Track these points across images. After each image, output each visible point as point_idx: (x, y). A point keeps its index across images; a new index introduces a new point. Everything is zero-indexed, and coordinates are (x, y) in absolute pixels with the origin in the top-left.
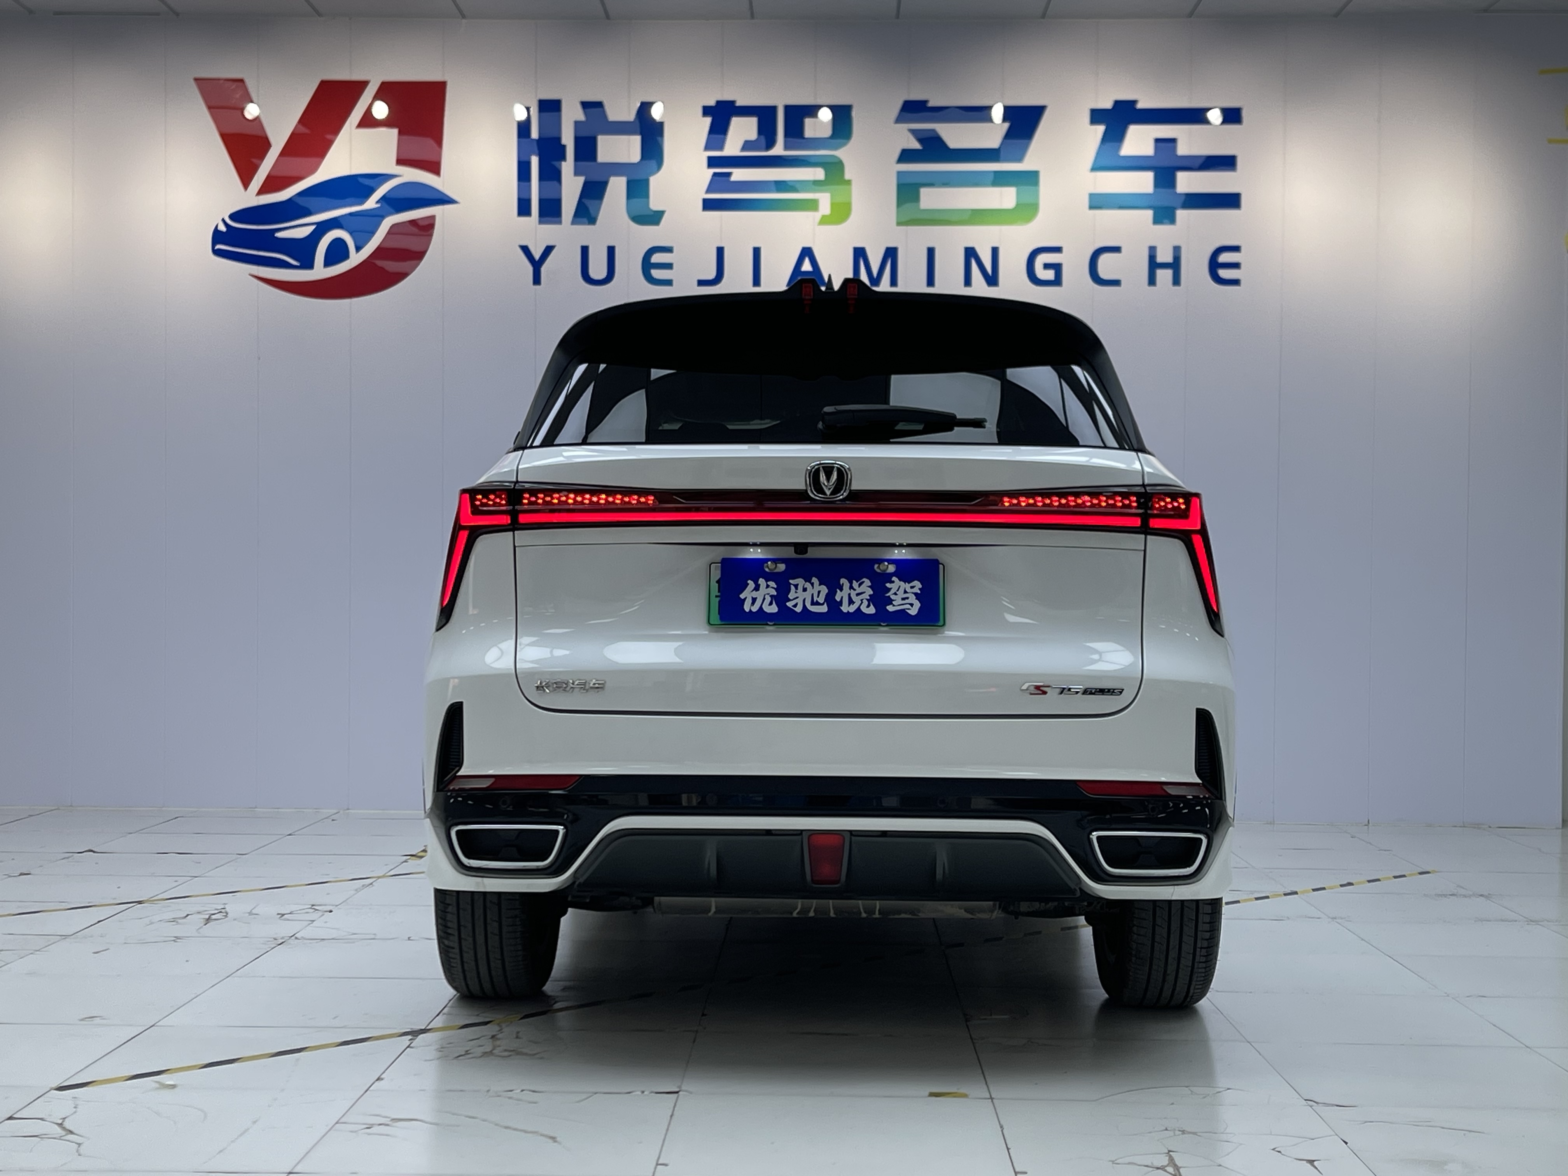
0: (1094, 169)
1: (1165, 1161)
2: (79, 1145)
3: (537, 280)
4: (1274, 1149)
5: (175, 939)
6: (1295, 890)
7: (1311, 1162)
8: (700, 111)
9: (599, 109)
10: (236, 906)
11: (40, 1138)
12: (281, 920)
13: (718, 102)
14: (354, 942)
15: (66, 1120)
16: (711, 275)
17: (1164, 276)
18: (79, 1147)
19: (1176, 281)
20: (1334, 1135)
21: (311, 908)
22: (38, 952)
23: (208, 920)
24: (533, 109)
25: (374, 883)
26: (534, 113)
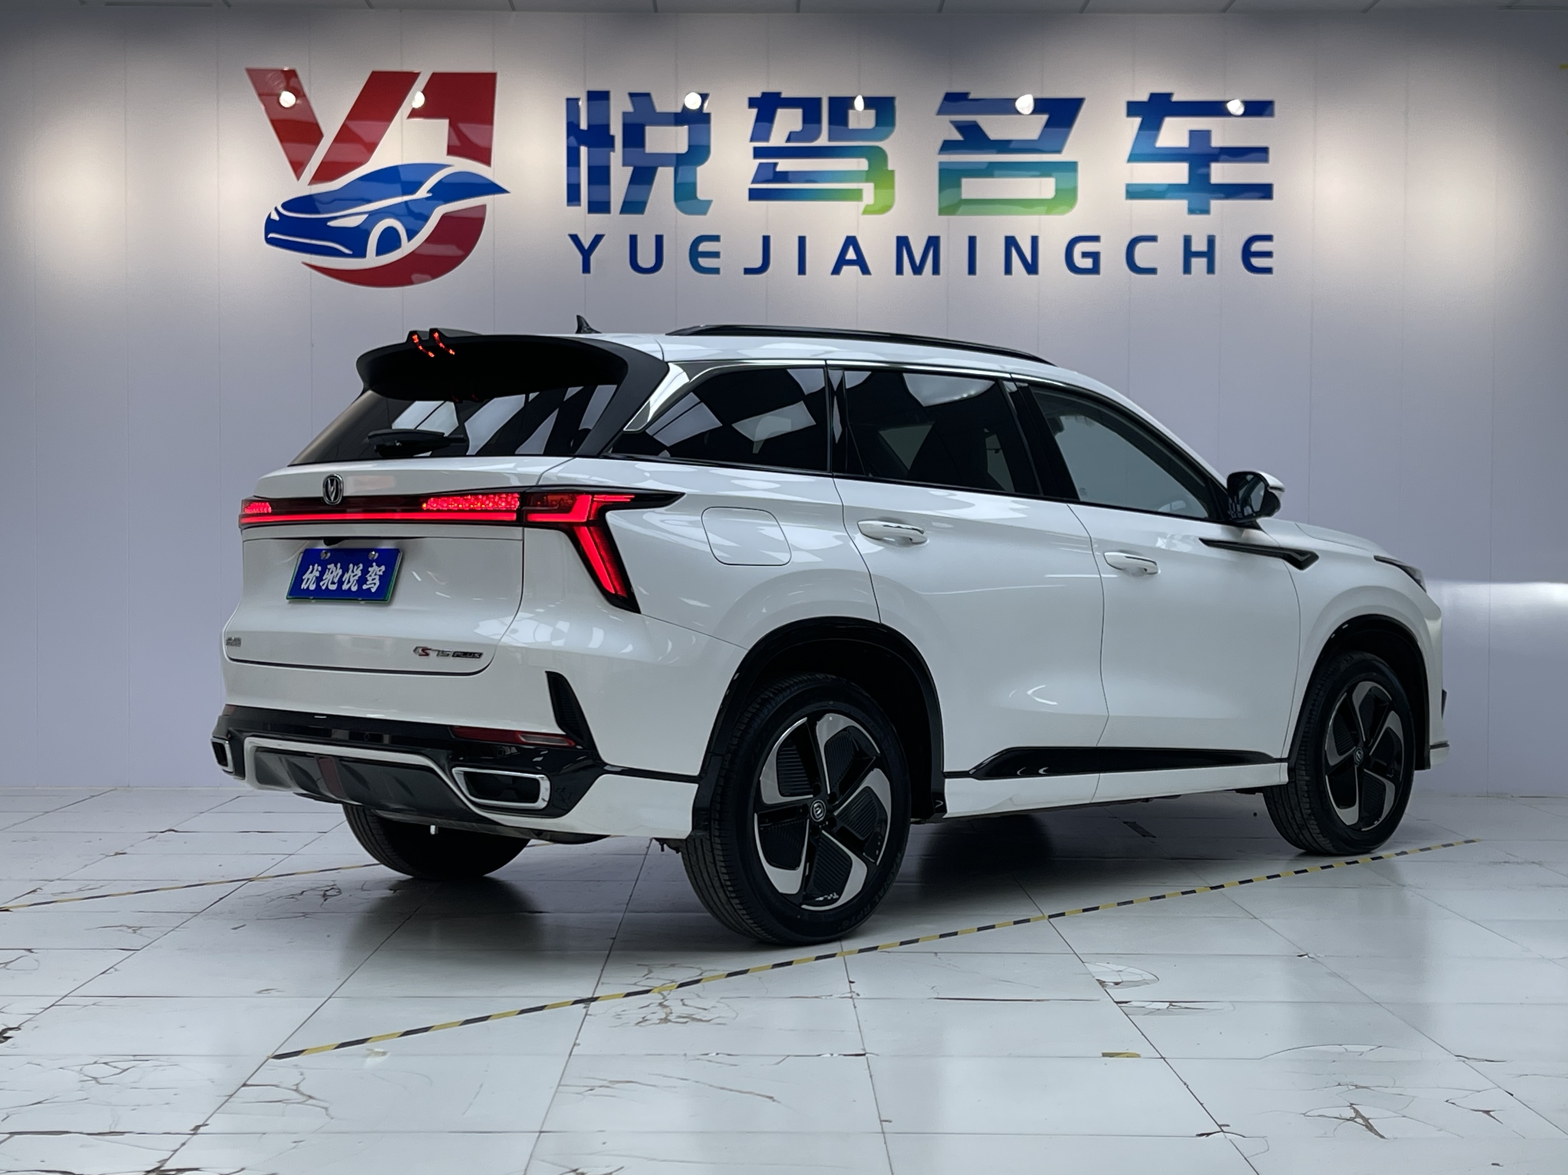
0: (1131, 159)
1: (1351, 1114)
2: (326, 1109)
3: (586, 269)
4: (1447, 1101)
5: (303, 914)
7: (1487, 1112)
8: (746, 103)
9: (647, 99)
10: (344, 883)
11: (285, 1103)
13: (764, 94)
15: (300, 1085)
16: (758, 263)
17: (1200, 264)
19: (1211, 269)
20: (1497, 1088)
22: (179, 929)
23: (325, 897)
24: (582, 101)
26: (583, 104)
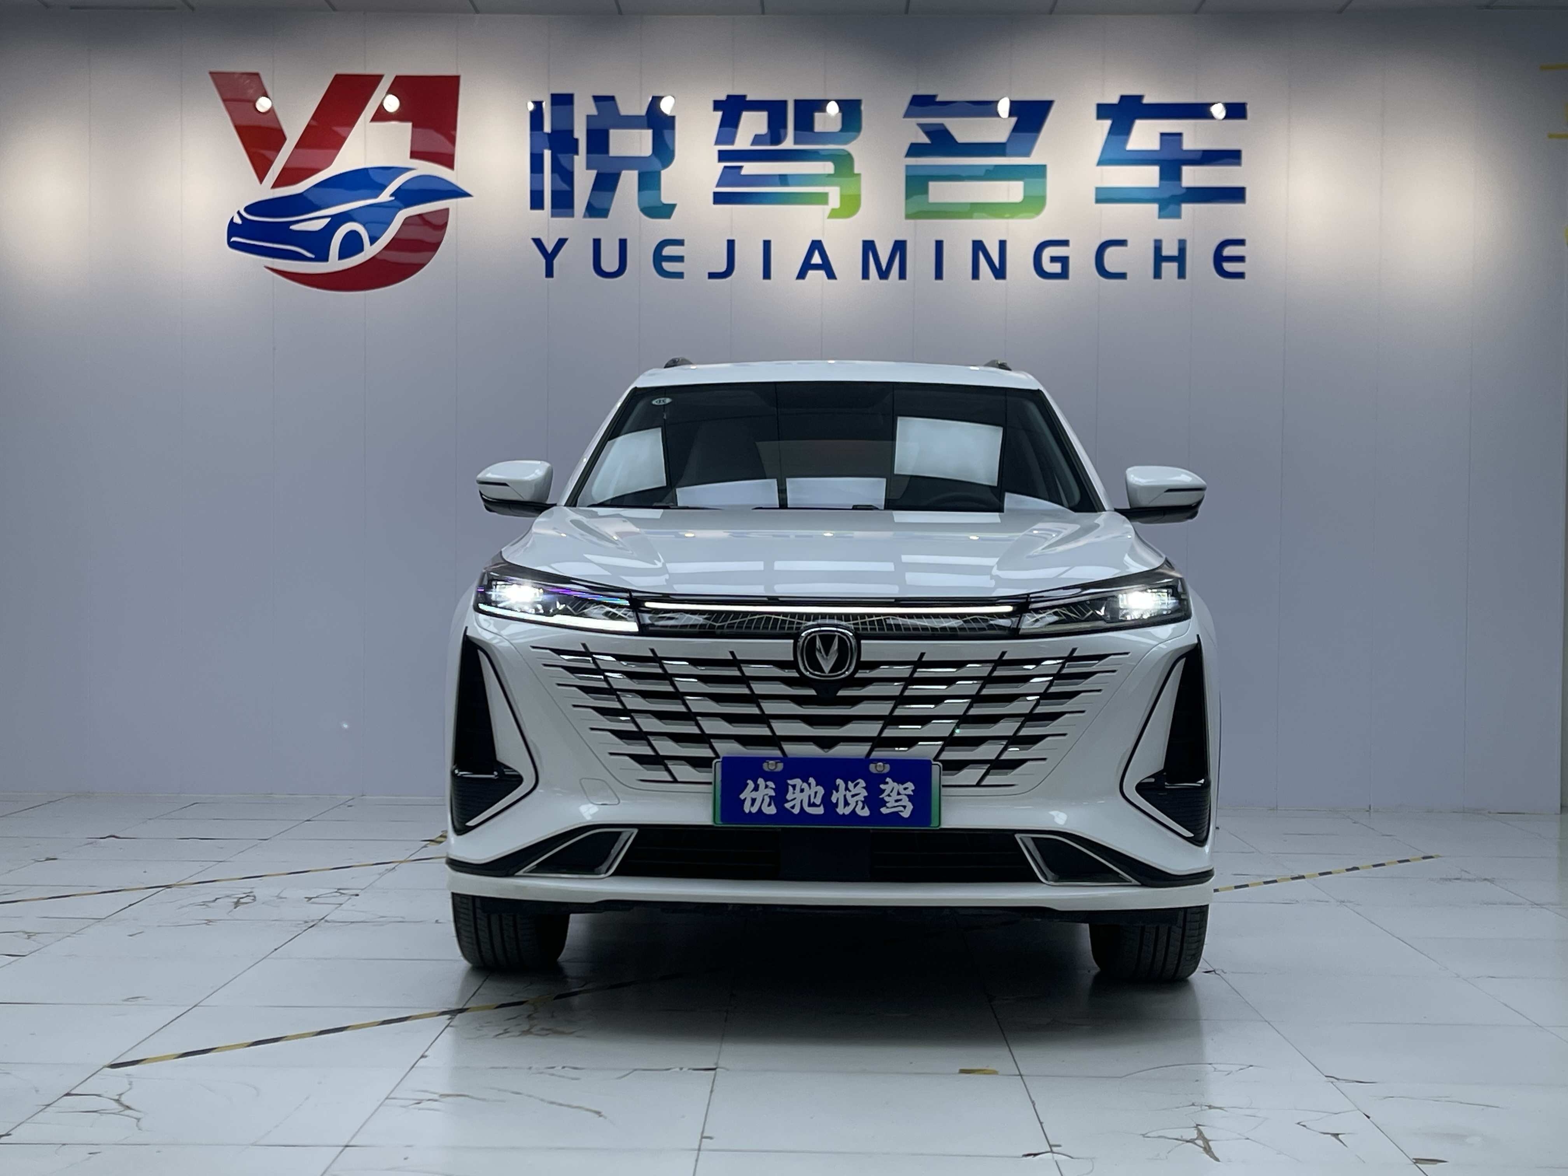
0: (1101, 163)
1: (1194, 1134)
2: (138, 1120)
3: (549, 273)
4: (1298, 1124)
5: (206, 922)
6: (1302, 874)
7: (1336, 1135)
8: (711, 106)
9: (611, 102)
10: (263, 890)
11: (100, 1113)
12: (309, 903)
13: (729, 97)
14: (383, 925)
15: (123, 1096)
16: (723, 268)
17: (1170, 269)
18: (138, 1121)
19: (1182, 274)
20: (1356, 1110)
21: (336, 892)
22: (74, 935)
23: (237, 904)
24: (546, 103)
25: (396, 868)
26: (546, 107)
